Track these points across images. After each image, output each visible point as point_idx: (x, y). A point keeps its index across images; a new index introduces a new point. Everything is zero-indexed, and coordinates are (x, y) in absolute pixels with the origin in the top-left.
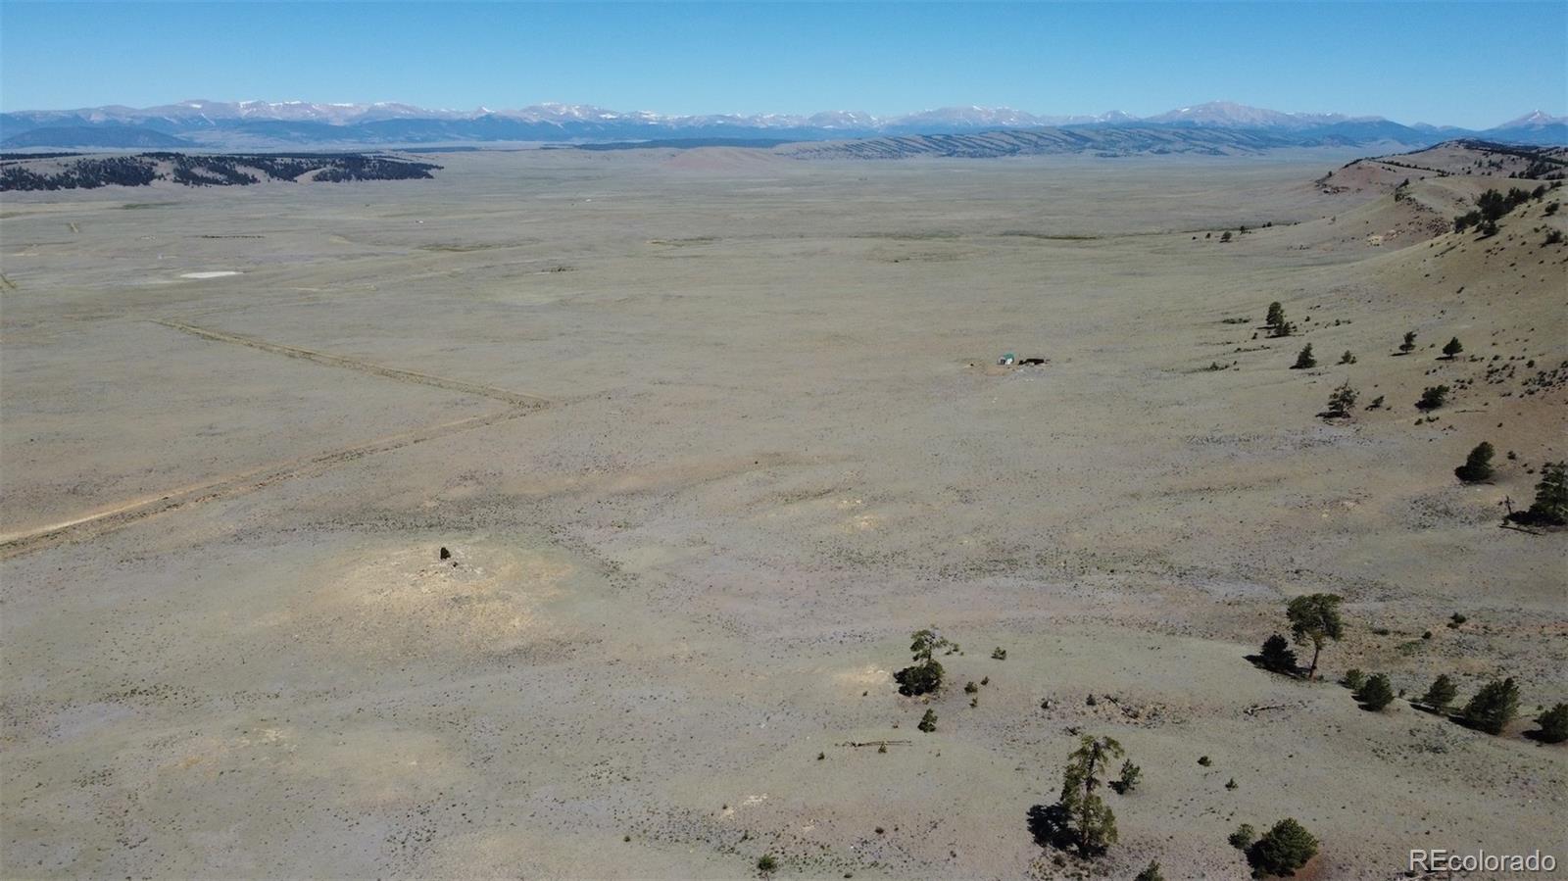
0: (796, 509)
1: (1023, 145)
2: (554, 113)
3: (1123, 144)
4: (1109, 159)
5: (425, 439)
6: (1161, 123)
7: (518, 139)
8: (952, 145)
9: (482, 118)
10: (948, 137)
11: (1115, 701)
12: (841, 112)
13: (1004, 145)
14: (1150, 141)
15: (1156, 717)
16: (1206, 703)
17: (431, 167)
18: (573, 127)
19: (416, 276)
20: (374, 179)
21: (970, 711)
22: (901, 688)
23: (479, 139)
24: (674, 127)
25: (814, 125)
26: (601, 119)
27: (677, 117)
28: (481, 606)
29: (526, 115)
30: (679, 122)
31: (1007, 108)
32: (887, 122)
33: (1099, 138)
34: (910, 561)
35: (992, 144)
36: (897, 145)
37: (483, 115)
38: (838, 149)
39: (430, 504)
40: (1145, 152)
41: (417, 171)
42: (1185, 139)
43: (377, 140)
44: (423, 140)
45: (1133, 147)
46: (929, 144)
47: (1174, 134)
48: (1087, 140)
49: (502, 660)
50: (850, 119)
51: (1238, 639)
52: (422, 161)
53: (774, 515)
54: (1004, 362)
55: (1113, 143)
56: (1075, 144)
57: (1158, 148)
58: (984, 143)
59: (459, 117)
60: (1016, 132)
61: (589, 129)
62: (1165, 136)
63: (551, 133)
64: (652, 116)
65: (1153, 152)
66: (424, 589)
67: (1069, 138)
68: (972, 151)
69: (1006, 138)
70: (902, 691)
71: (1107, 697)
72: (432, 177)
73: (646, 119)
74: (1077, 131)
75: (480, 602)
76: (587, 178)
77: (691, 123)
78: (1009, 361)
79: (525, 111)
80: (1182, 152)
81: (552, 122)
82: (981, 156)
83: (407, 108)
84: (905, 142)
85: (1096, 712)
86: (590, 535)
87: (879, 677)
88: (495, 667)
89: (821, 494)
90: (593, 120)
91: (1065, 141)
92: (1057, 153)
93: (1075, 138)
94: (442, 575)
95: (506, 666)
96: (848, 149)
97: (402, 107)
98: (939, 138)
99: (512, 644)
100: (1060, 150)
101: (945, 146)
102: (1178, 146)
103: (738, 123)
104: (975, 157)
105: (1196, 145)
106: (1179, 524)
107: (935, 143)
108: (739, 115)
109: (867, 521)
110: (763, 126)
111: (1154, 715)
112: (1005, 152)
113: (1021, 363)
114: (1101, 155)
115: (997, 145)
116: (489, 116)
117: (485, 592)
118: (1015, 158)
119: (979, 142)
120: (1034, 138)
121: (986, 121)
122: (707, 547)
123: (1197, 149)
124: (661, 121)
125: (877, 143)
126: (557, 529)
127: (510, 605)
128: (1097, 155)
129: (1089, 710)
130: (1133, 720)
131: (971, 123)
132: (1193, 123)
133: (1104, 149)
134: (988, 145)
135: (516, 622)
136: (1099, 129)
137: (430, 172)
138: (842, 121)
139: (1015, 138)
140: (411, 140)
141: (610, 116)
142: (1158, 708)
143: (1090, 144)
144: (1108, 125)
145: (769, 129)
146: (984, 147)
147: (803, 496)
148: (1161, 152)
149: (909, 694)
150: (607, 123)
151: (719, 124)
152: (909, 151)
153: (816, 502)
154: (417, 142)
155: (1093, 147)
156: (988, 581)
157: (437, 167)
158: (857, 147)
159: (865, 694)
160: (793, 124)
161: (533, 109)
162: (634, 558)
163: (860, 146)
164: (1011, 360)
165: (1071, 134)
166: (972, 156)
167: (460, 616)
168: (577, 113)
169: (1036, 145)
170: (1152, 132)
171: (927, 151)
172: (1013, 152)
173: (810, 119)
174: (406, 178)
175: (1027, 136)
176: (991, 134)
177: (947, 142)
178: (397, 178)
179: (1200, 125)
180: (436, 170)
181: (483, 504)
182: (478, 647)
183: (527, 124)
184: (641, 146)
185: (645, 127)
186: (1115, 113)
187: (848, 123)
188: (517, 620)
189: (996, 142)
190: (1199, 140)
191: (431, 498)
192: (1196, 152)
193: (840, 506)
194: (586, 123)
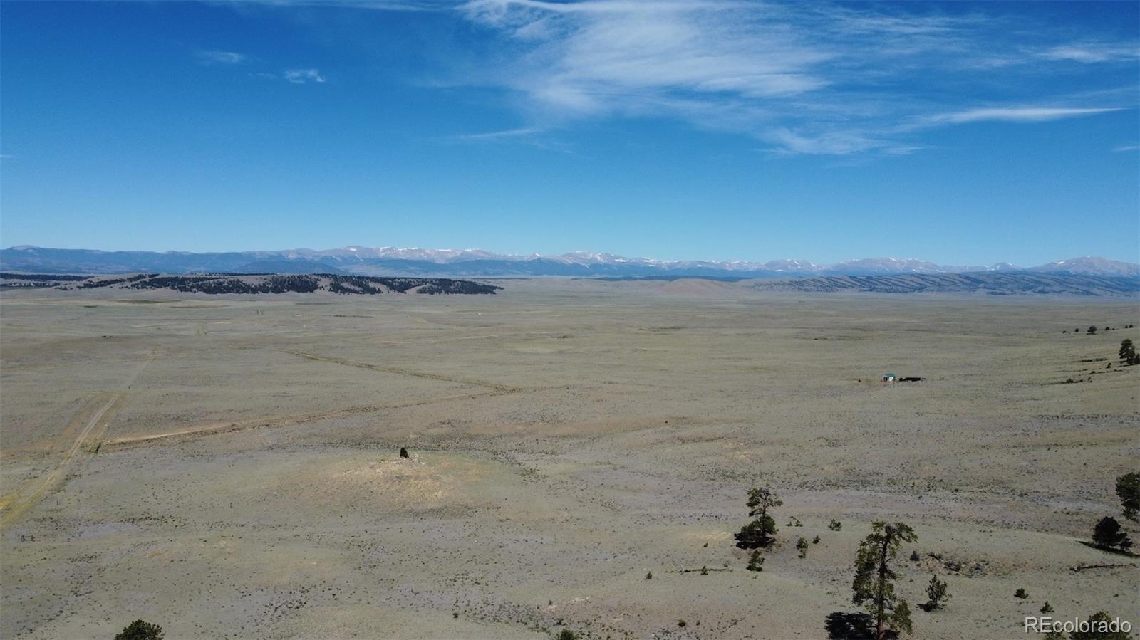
2: (584, 257)
3: (1009, 286)
4: (998, 296)
6: (1041, 271)
7: (558, 274)
8: (874, 284)
9: (534, 260)
10: (871, 278)
12: (789, 260)
13: (914, 284)
14: (1032, 284)
17: (496, 288)
18: (596, 267)
24: (667, 269)
25: (768, 269)
26: (616, 262)
27: (669, 262)
29: (564, 259)
30: (669, 266)
31: (916, 259)
32: (823, 268)
33: (990, 281)
37: (536, 258)
38: (785, 284)
48: (979, 282)
50: (796, 265)
55: (1001, 285)
56: (970, 285)
57: (1039, 288)
58: (897, 283)
59: (520, 259)
60: (922, 275)
61: (606, 269)
62: (1043, 280)
63: (576, 270)
64: (651, 260)
65: (1034, 292)
67: (965, 281)
68: (887, 288)
69: (914, 279)
73: (646, 263)
74: (973, 276)
77: (678, 266)
79: (564, 256)
80: (1060, 292)
81: (583, 264)
82: (895, 292)
83: (486, 253)
84: (836, 280)
90: (609, 263)
91: (963, 283)
92: (956, 291)
93: (971, 281)
96: (792, 284)
97: (483, 252)
98: (863, 278)
102: (1055, 288)
103: (712, 267)
105: (1071, 288)
107: (858, 282)
108: (713, 261)
110: (730, 269)
112: (915, 289)
114: (992, 293)
115: (908, 284)
116: (539, 259)
118: (922, 294)
119: (893, 281)
120: (938, 280)
121: (900, 268)
124: (657, 265)
125: (815, 280)
131: (887, 269)
133: (994, 289)
134: (901, 284)
136: (989, 275)
137: (494, 291)
138: (789, 267)
141: (622, 261)
145: (735, 271)
150: (620, 266)
151: (699, 268)
155: (985, 288)
158: (798, 283)
160: (754, 268)
161: (569, 255)
166: (888, 291)
168: (599, 258)
170: (1034, 278)
171: (853, 287)
172: (920, 289)
173: (766, 265)
174: (478, 293)
176: (905, 277)
177: (868, 282)
178: (472, 293)
179: (1074, 273)
180: (499, 290)
187: (794, 268)
189: (906, 282)
194: (605, 265)
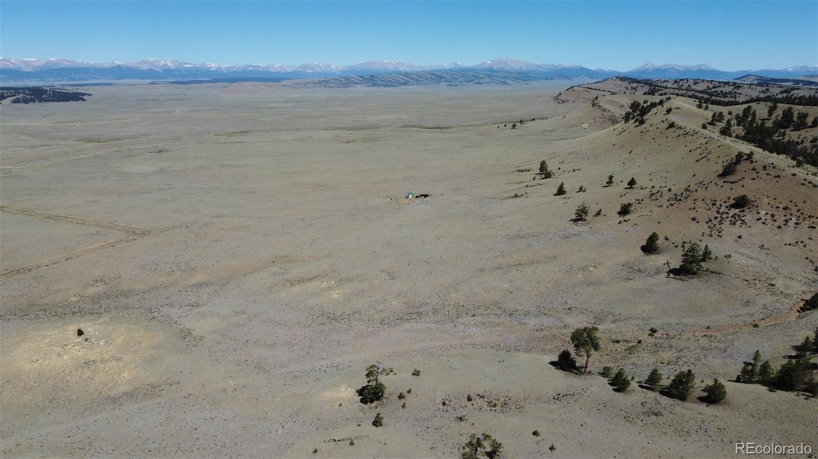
0: (296, 289)
1: (410, 80)
2: (157, 64)
3: (460, 80)
4: (453, 87)
5: (72, 258)
6: (478, 69)
7: (136, 79)
8: (375, 80)
9: (115, 67)
10: (372, 76)
11: (483, 397)
12: (316, 63)
13: (401, 80)
14: (472, 78)
15: (506, 405)
16: (532, 395)
17: (84, 94)
18: (168, 72)
19: (74, 158)
20: (50, 101)
21: (402, 410)
22: (361, 399)
23: (113, 79)
24: (225, 72)
25: (301, 70)
26: (184, 67)
27: (227, 66)
28: (103, 365)
29: (140, 65)
30: (228, 69)
31: (401, 61)
32: (340, 68)
33: (448, 77)
34: (363, 316)
35: (395, 80)
36: (346, 80)
37: (115, 65)
38: (315, 83)
39: (73, 299)
40: (471, 84)
41: (76, 97)
42: (490, 76)
43: (51, 79)
44: (80, 80)
45: (465, 81)
46: (364, 80)
47: (484, 74)
48: (442, 77)
49: (115, 401)
50: (321, 67)
51: (544, 351)
52: (80, 91)
53: (284, 293)
54: (408, 197)
55: (455, 79)
56: (436, 79)
57: (477, 81)
58: (390, 79)
59: (101, 66)
60: (406, 74)
61: (177, 72)
62: (480, 75)
63: (154, 75)
64: (213, 65)
65: (474, 83)
66: (65, 357)
67: (433, 77)
68: (385, 83)
69: (400, 76)
70: (362, 401)
71: (478, 395)
72: (85, 100)
73: (208, 67)
74: (437, 73)
75: (102, 363)
76: (177, 100)
77: (234, 69)
78: (411, 196)
79: (139, 63)
80: (488, 83)
81: (156, 69)
82: (390, 86)
83: (69, 61)
84: (350, 79)
85: (472, 405)
86: (174, 312)
87: (348, 393)
88: (111, 406)
89: (311, 279)
90: (179, 68)
91: (431, 78)
92: (427, 84)
93: (436, 77)
94: (78, 347)
95: (118, 405)
96: (320, 82)
97: (66, 61)
98: (368, 77)
99: (123, 389)
100: (429, 83)
101: (371, 81)
102: (487, 80)
103: (260, 69)
104: (386, 87)
105: (495, 80)
106: (506, 285)
107: (365, 79)
108: (261, 65)
109: (337, 294)
110: (274, 71)
111: (505, 404)
112: (401, 84)
113: (417, 197)
114: (449, 85)
115: (397, 80)
116: (119, 66)
117: (105, 356)
118: (406, 87)
119: (388, 79)
120: (416, 77)
121: (391, 68)
122: (246, 316)
123: (495, 82)
124: (218, 68)
125: (336, 79)
126: (154, 310)
127: (121, 364)
128: (447, 85)
129: (469, 404)
130: (493, 408)
131: (383, 69)
132: (493, 68)
133: (450, 82)
134: (393, 80)
135: (126, 375)
136: (448, 72)
137: (84, 97)
138: (317, 68)
139: (406, 76)
140: (73, 80)
141: (189, 66)
142: (507, 399)
143: (443, 79)
144: (452, 70)
145: (277, 72)
146: (391, 81)
147: (301, 281)
148: (478, 83)
149: (366, 403)
150: (188, 71)
151: (250, 70)
152: (353, 84)
153: (308, 284)
154: (76, 80)
155: (445, 81)
156: (407, 326)
157: (88, 94)
158: (325, 81)
159: (340, 405)
160: (290, 70)
161: (144, 62)
162: (200, 327)
163: (326, 81)
164: (412, 196)
165: (434, 75)
166: (385, 86)
167: (89, 373)
168: (170, 64)
169: (417, 80)
170: (473, 73)
171: (361, 83)
172: (405, 84)
173: (299, 67)
174: (69, 101)
175: (412, 76)
176: (394, 75)
177: (372, 79)
178: (64, 101)
179: (496, 70)
180: (88, 96)
181: (108, 297)
182: (100, 393)
183: (140, 70)
184: (206, 82)
185: (208, 72)
186: (455, 64)
187: (320, 69)
188: (126, 373)
189: (396, 79)
190: (496, 77)
191: (75, 295)
192: (495, 83)
193: (322, 286)
194: (176, 70)
